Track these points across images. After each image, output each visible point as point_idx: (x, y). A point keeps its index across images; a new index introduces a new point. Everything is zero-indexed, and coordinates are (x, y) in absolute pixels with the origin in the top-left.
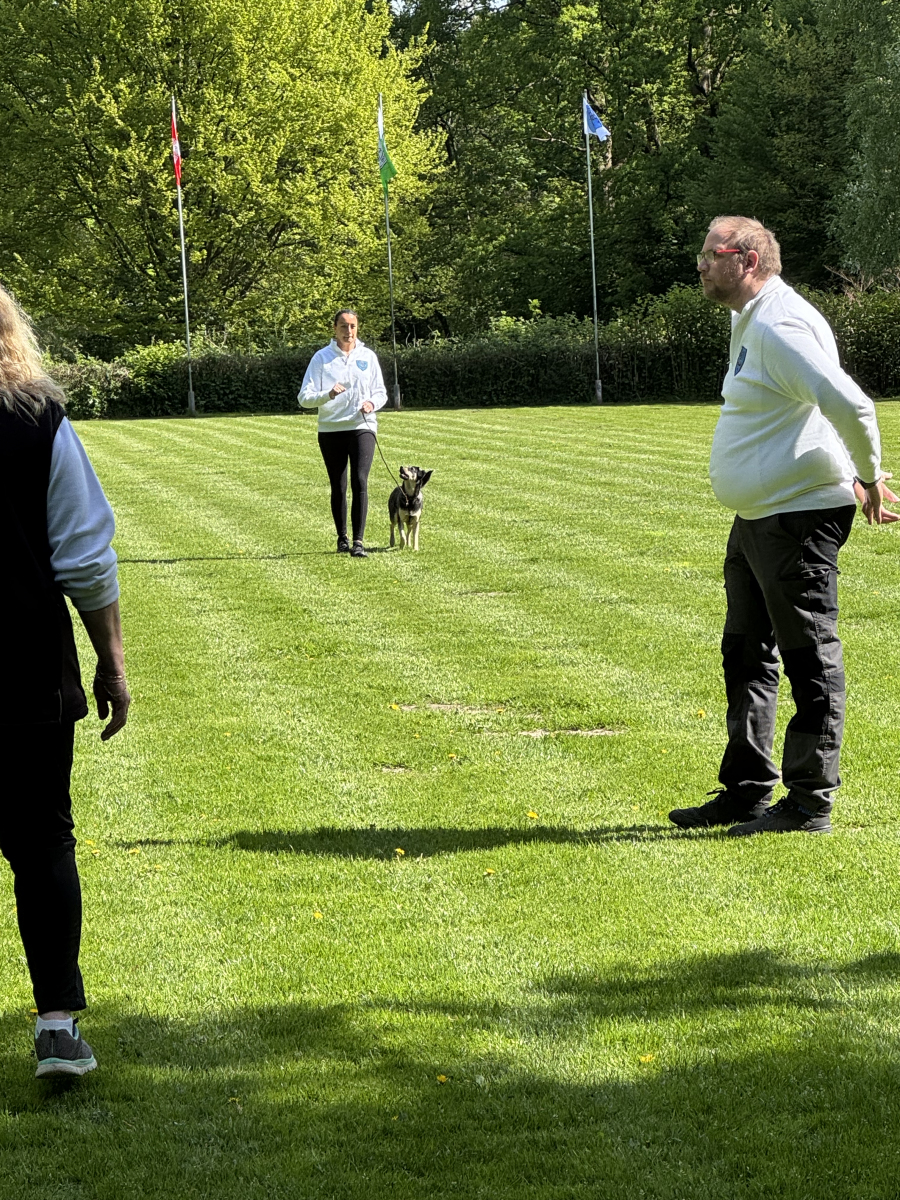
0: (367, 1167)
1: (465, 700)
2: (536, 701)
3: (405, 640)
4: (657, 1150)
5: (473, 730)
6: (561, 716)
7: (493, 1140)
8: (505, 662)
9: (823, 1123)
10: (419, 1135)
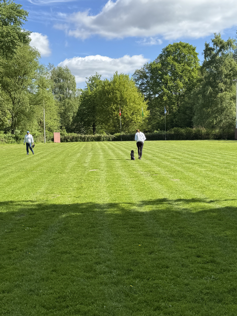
0: (117, 219)
1: (142, 171)
2: (149, 171)
3: (137, 165)
4: (149, 219)
5: (142, 174)
6: (152, 173)
7: (131, 217)
8: (147, 167)
9: (168, 216)
10: (124, 216)
